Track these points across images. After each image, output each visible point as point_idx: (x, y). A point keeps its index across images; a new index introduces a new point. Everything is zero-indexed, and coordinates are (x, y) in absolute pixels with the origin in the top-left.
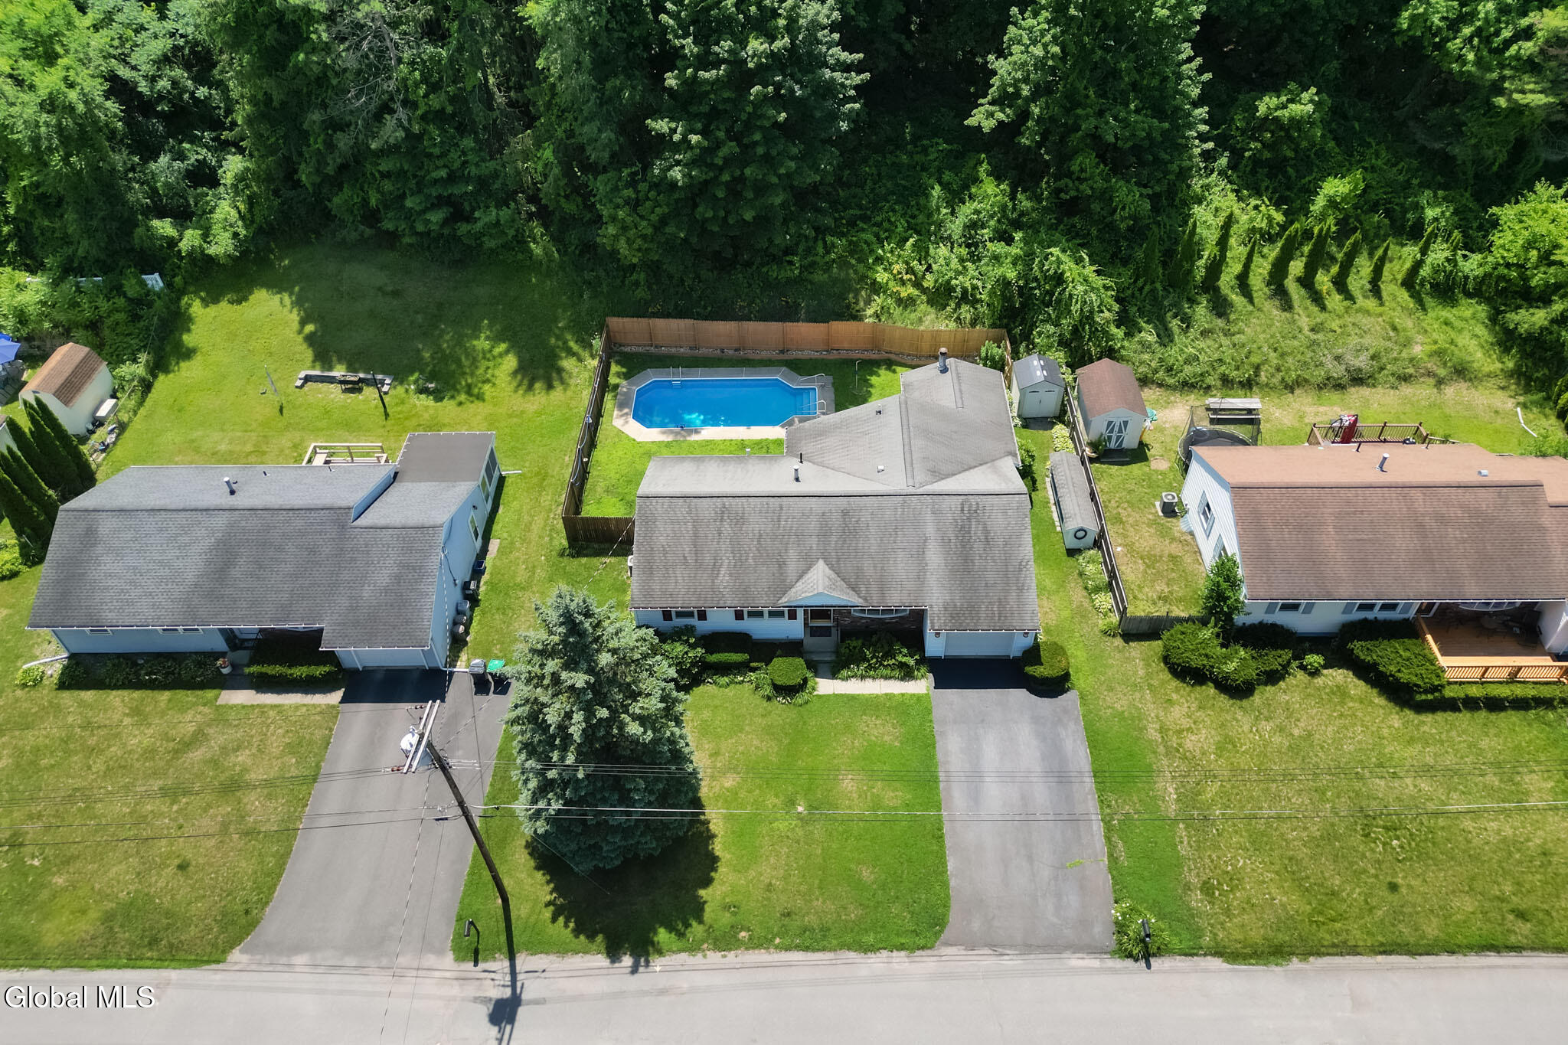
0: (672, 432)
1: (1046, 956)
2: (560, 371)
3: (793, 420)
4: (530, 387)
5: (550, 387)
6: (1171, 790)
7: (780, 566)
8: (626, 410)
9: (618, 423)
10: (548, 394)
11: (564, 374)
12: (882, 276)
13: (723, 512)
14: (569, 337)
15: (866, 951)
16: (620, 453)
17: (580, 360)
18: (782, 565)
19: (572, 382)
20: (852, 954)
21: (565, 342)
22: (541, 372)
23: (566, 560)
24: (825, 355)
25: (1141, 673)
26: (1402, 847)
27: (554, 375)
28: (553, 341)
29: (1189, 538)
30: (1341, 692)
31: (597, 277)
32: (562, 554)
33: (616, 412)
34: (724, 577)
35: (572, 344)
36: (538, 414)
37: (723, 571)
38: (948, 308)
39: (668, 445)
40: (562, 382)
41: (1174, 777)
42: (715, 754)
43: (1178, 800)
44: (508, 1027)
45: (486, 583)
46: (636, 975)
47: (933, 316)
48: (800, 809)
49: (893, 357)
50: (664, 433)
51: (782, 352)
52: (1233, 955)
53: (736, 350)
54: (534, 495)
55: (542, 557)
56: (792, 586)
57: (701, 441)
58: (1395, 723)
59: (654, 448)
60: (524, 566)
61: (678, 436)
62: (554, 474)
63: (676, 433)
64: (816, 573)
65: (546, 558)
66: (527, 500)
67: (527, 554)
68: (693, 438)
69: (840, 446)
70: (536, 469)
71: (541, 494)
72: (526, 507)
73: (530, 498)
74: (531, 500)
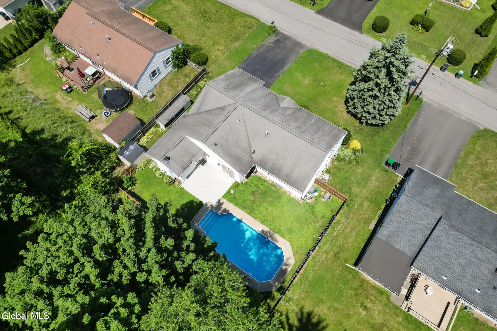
0: (273, 238)
2: (300, 320)
3: (222, 212)
5: (309, 315)
6: (237, 44)
8: (284, 267)
9: (292, 262)
10: (312, 312)
11: (299, 317)
15: (328, 55)
16: (302, 239)
17: (287, 317)
18: (293, 113)
19: (297, 310)
22: (310, 327)
27: (304, 320)
29: (157, 87)
32: (349, 202)
33: (289, 269)
34: (313, 121)
36: (321, 301)
39: (279, 232)
40: (302, 313)
41: (234, 45)
42: (336, 107)
43: (238, 41)
45: (381, 209)
48: (322, 83)
50: (276, 241)
54: (346, 246)
55: (355, 208)
56: (294, 108)
57: (264, 225)
58: (176, 28)
59: (286, 233)
60: (364, 208)
61: (272, 234)
62: (332, 253)
63: (271, 236)
64: (285, 105)
65: (355, 206)
66: (350, 244)
67: (361, 214)
68: (266, 229)
69: (238, 145)
70: (338, 263)
71: (343, 245)
72: (351, 240)
73: (348, 245)
74: (348, 243)
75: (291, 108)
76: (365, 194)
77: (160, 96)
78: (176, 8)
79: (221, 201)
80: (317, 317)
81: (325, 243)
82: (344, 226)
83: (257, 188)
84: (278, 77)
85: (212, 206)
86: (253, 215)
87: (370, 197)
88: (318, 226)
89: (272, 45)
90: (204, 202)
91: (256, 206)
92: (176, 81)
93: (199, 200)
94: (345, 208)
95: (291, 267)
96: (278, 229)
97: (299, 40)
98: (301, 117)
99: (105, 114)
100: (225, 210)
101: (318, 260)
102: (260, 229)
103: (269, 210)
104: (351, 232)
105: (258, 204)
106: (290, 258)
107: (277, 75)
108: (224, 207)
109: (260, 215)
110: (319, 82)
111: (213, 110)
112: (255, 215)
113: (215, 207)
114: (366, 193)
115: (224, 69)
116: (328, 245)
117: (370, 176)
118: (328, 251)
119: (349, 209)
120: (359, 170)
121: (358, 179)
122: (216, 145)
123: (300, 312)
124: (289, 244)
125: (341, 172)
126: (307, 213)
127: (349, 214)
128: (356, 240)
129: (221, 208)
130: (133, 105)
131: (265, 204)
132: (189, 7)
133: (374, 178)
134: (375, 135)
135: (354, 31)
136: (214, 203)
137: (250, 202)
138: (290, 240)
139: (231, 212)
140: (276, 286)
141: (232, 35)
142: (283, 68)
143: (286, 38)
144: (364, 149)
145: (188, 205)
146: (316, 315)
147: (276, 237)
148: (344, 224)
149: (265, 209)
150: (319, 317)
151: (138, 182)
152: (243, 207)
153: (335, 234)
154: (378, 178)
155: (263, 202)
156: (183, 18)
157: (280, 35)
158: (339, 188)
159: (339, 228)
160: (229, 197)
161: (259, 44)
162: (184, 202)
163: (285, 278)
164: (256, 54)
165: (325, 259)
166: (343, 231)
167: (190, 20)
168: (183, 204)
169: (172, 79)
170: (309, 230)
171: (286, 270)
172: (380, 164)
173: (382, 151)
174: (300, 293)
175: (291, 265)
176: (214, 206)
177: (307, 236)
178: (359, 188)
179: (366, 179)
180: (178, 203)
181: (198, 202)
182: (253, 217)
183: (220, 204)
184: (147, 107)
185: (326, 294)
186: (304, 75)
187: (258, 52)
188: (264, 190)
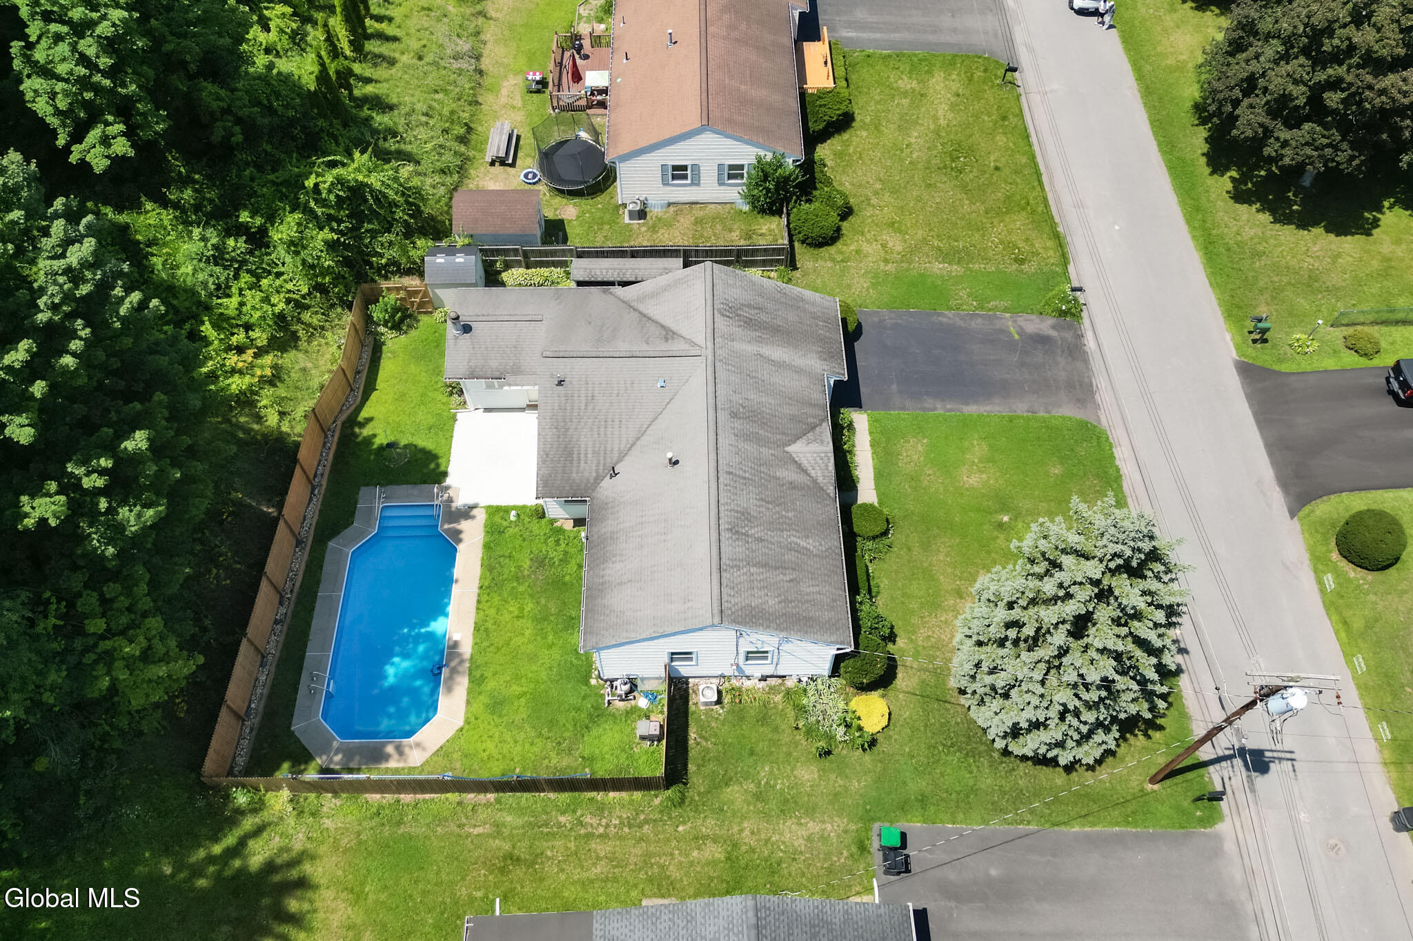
0: (451, 678)
1: (1091, 361)
2: (270, 867)
3: (447, 531)
4: (295, 920)
5: (302, 884)
6: (941, 266)
7: (794, 488)
8: (390, 749)
9: (416, 758)
10: (315, 887)
11: (279, 861)
12: (236, 384)
13: (737, 532)
14: (202, 853)
15: (1121, 476)
16: (490, 745)
17: (258, 831)
18: (793, 486)
19: (298, 846)
20: (1125, 485)
21: (211, 859)
22: (266, 901)
23: (691, 794)
24: (320, 492)
25: (829, 264)
26: (965, 158)
27: (277, 878)
28: (202, 883)
29: (672, 209)
30: (839, 155)
31: (89, 793)
32: (682, 801)
33: (392, 764)
34: (810, 544)
35: (217, 849)
36: (356, 895)
37: (803, 543)
38: (301, 333)
39: (477, 682)
40: (295, 862)
41: (930, 262)
43: (950, 263)
44: (1267, 754)
46: (1189, 649)
47: (301, 355)
48: (1005, 519)
49: (344, 417)
50: (449, 690)
51: (299, 543)
52: (1065, 260)
53: (281, 603)
54: (551, 869)
55: (681, 828)
56: (815, 481)
57: (474, 638)
58: (865, 134)
59: (484, 699)
60: (695, 853)
61: (460, 669)
62: (507, 847)
63: (454, 671)
64: (801, 455)
65: (684, 823)
66: (563, 877)
67: (672, 854)
68: (466, 649)
69: (602, 429)
70: (491, 878)
71: (549, 858)
72: (577, 874)
73: (557, 873)
74: (562, 870)
75: (809, 475)
76: (741, 831)
77: (653, 229)
78: (922, 95)
79: (474, 512)
80: (306, 906)
81: (521, 811)
82: (601, 830)
83: (561, 560)
84: (924, 409)
85: (450, 500)
86: (485, 598)
87: (744, 848)
88: (554, 761)
89: (1016, 337)
90: (449, 481)
91: (513, 588)
92: (719, 227)
93: (447, 467)
94: (657, 801)
95: (401, 765)
96: (482, 676)
97: (1100, 382)
98: (794, 510)
99: (526, 176)
100: (460, 532)
101: (464, 820)
102: (456, 637)
103: (520, 623)
104: (598, 858)
105: (521, 589)
106: (424, 749)
107: (929, 402)
108: (464, 525)
109: (492, 612)
110: (1004, 508)
111: (657, 322)
112: (487, 601)
113: (453, 509)
114: (747, 832)
115: (838, 290)
116: (520, 822)
117: (811, 811)
118: (506, 832)
119: (661, 812)
120: (808, 773)
121: (774, 787)
122: (560, 383)
123: (294, 854)
124: (460, 722)
125: (761, 730)
126: (573, 713)
127: (646, 821)
128: (585, 884)
129: (457, 521)
130: (590, 201)
131: (531, 605)
132: (950, 116)
133: (813, 827)
134: (960, 750)
135: (1278, 489)
136: (461, 500)
137: (513, 569)
138: (472, 719)
139: (461, 548)
140: (331, 761)
141: (956, 241)
142: (967, 404)
143: (1076, 350)
144: (882, 746)
145: (420, 455)
146: (311, 902)
147: (459, 684)
148: (607, 826)
149: (516, 613)
150: (309, 912)
151: (413, 333)
152: (490, 565)
153: (562, 819)
154: (822, 837)
155: (531, 596)
156: (905, 125)
157: (1068, 335)
158: (707, 751)
159: (588, 819)
160: (497, 519)
161: (990, 310)
162: (423, 442)
163: (364, 767)
164: (951, 322)
165: (478, 835)
166: (589, 836)
167: (913, 140)
168: (416, 446)
169: (716, 218)
170: (527, 746)
171: (387, 757)
172: (873, 820)
173: (923, 800)
174: (347, 829)
175: (405, 761)
176: (454, 505)
177: (505, 751)
178: (749, 804)
179: (790, 805)
180: (413, 435)
181: (442, 468)
182: (479, 602)
183: (466, 513)
184: (606, 227)
185: (383, 897)
186: (991, 460)
187: (961, 323)
188: (567, 578)
